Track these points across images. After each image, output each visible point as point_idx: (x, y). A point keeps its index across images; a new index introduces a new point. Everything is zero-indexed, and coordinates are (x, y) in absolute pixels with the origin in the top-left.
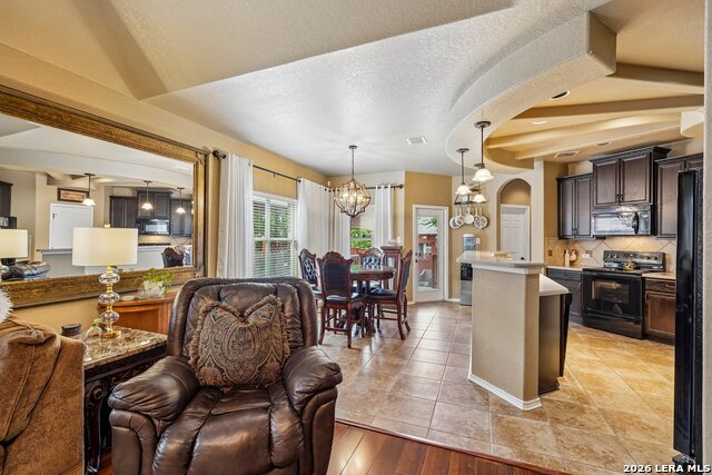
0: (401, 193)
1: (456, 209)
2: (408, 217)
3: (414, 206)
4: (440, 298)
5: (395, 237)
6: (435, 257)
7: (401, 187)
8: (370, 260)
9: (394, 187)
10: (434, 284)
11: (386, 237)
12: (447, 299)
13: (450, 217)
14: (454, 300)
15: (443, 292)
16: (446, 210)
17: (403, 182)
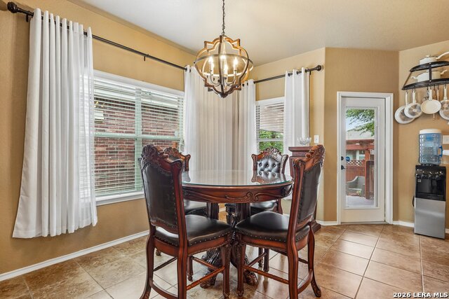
0: (320, 77)
1: (404, 95)
2: (330, 109)
3: (339, 94)
4: (379, 219)
5: (311, 133)
6: (370, 164)
7: (319, 68)
8: (267, 165)
9: (309, 71)
10: (369, 194)
11: (298, 134)
12: (390, 220)
13: (396, 107)
14: (401, 223)
15: (382, 209)
16: (389, 98)
17: (322, 62)
